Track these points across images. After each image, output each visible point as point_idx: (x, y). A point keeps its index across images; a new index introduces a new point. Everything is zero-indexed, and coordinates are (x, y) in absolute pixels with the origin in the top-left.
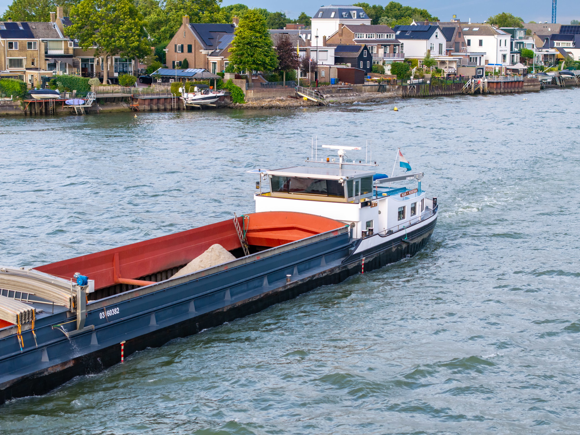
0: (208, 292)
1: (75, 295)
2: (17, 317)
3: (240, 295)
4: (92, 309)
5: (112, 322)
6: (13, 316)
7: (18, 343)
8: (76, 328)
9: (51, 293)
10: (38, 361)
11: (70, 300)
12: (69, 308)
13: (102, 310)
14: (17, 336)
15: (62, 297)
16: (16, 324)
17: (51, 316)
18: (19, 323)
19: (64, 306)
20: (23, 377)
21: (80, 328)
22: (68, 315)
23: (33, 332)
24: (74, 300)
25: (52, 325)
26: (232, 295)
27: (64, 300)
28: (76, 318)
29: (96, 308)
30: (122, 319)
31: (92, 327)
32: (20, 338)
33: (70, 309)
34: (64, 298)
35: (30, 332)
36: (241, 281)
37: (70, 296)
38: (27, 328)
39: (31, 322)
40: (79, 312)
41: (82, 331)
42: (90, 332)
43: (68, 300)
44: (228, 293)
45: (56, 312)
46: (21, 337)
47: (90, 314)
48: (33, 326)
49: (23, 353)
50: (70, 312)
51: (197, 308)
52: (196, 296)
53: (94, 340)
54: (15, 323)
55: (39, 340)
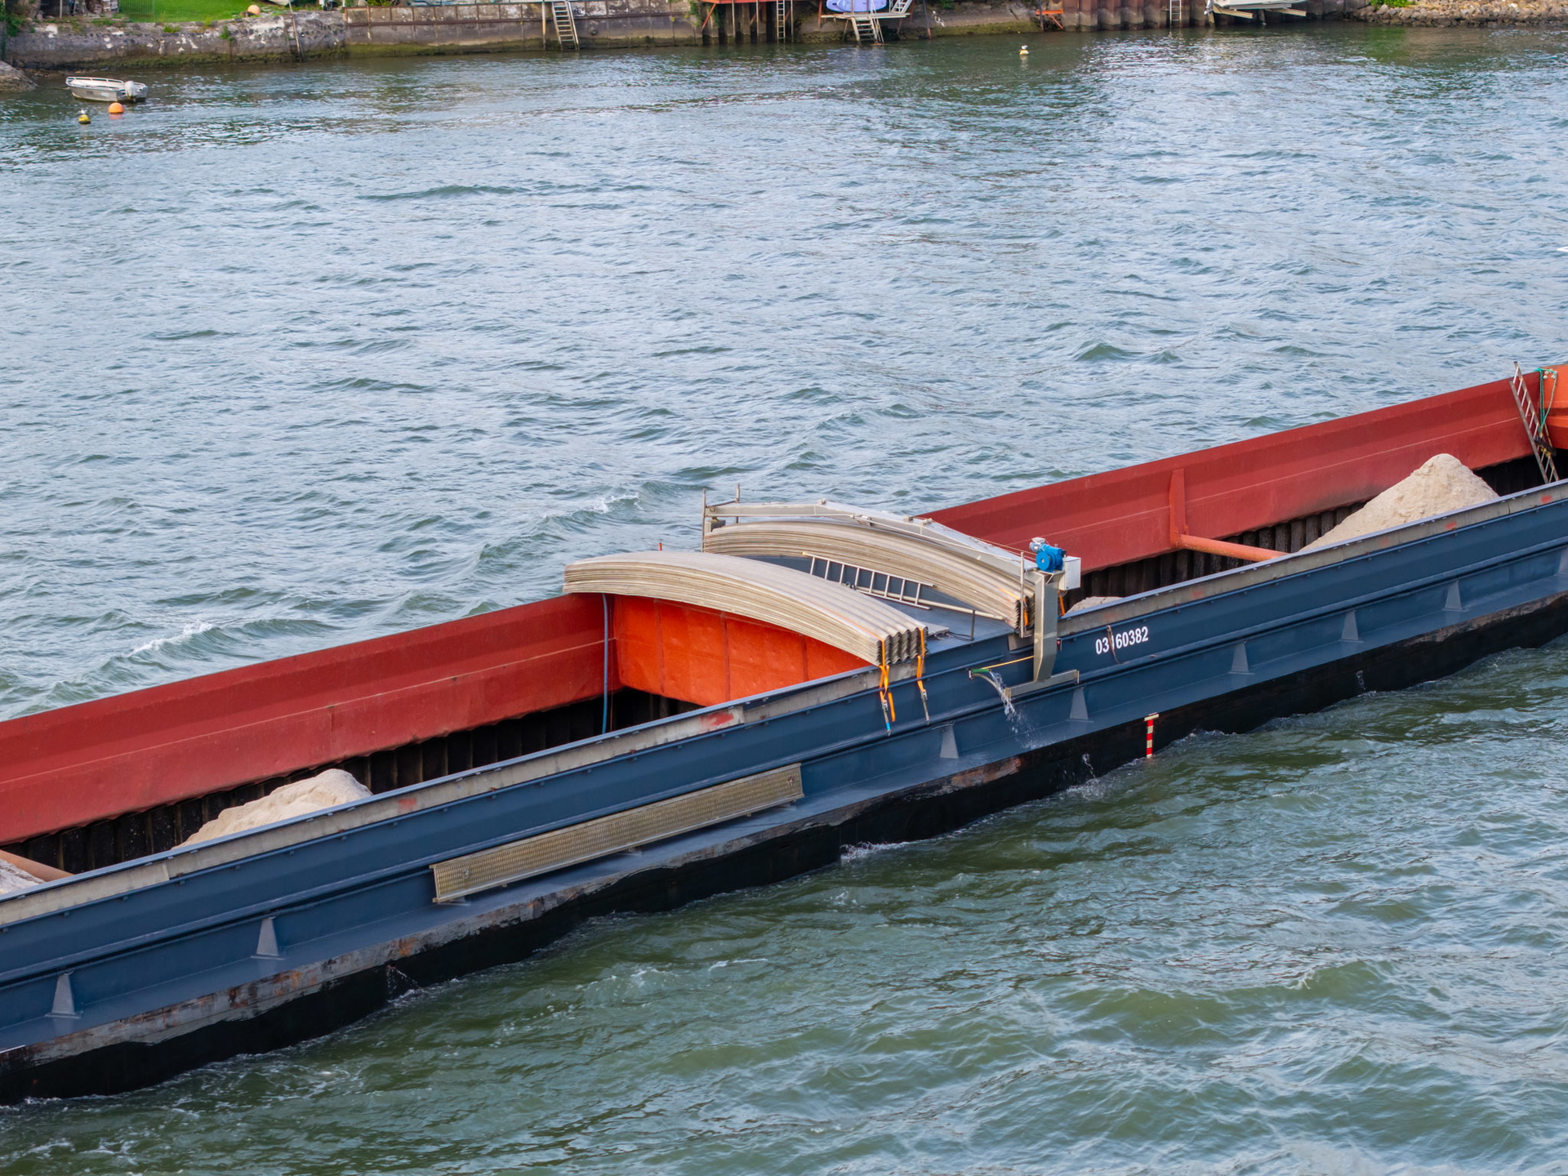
0: (1398, 588)
1: (1030, 594)
2: (880, 648)
3: (1488, 599)
4: (1075, 629)
5: (1127, 664)
6: (871, 645)
7: (879, 711)
8: (1030, 678)
9: (974, 586)
10: (932, 756)
11: (1019, 606)
12: (1014, 625)
13: (1103, 633)
14: (878, 693)
15: (999, 599)
16: (876, 663)
17: (969, 646)
18: (885, 661)
19: (1003, 621)
20: (886, 797)
21: (1041, 679)
22: (1013, 644)
23: (920, 684)
24: (1028, 606)
25: (970, 668)
26: (1465, 597)
27: (1004, 606)
28: (1031, 652)
29: (1088, 627)
30: (1156, 656)
31: (1073, 674)
32: (886, 698)
33: (1018, 628)
34: (1004, 602)
35: (911, 684)
36: (1493, 560)
37: (1018, 596)
38: (904, 673)
39: (916, 659)
40: (1039, 637)
41: (1047, 684)
42: (1068, 688)
43: (1014, 607)
44: (1454, 591)
45: (981, 634)
46: (890, 696)
47: (1068, 642)
48: (920, 670)
49: (892, 736)
50: (1016, 635)
51: (1362, 631)
52: (1363, 598)
53: (1079, 709)
54: (873, 660)
55: (935, 705)
